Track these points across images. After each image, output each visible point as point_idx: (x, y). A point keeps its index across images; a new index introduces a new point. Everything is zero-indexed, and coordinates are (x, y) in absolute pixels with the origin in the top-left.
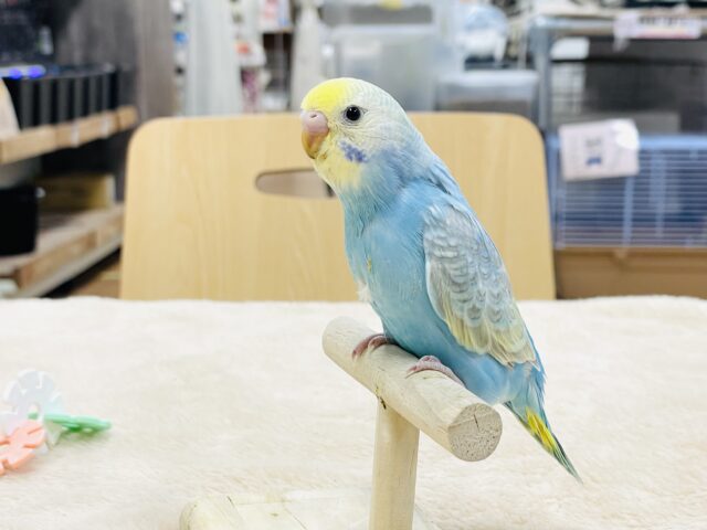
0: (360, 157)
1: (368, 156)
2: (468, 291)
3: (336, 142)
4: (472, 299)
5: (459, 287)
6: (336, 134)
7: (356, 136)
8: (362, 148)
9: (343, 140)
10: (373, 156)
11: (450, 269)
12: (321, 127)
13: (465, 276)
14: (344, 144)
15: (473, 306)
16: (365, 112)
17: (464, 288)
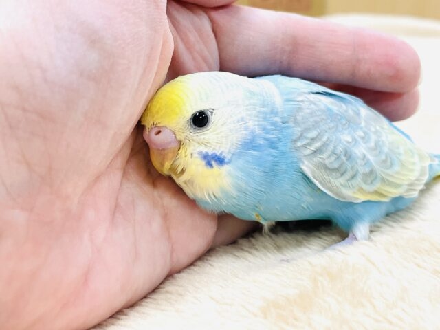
0: (221, 161)
1: (228, 157)
2: (349, 169)
3: (192, 154)
4: (357, 170)
5: (339, 171)
6: (189, 146)
7: (211, 141)
8: (220, 152)
9: (198, 150)
10: (233, 154)
11: (324, 159)
12: (170, 143)
13: (338, 158)
14: (200, 153)
15: (364, 174)
16: (212, 113)
17: (343, 169)
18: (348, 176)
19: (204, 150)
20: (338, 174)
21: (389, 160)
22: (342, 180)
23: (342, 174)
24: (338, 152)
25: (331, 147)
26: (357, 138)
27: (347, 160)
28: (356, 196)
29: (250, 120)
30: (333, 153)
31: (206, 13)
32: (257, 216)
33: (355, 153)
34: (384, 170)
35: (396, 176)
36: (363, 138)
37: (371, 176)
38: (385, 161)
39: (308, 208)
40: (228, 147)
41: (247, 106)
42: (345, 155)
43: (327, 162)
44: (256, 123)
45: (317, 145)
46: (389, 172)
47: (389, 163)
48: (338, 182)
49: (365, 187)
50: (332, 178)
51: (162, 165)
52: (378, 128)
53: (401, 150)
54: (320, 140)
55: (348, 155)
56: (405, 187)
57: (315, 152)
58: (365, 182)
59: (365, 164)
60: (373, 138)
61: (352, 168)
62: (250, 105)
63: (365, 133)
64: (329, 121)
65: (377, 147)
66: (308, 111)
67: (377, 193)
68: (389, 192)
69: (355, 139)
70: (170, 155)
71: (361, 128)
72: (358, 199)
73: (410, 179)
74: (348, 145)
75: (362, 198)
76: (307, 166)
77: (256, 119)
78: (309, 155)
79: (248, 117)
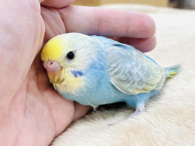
0: (81, 74)
1: (84, 72)
2: (131, 80)
3: (68, 72)
4: (135, 80)
5: (127, 81)
6: (66, 68)
7: (76, 65)
8: (80, 70)
9: (70, 70)
10: (86, 71)
11: (120, 76)
12: (57, 68)
13: (126, 75)
14: (72, 71)
15: (138, 81)
16: (75, 52)
17: (128, 80)
18: (131, 83)
19: (73, 69)
20: (127, 83)
21: (148, 74)
22: (128, 85)
23: (128, 83)
24: (126, 72)
25: (123, 71)
26: (134, 65)
27: (130, 76)
28: (134, 92)
29: (92, 54)
30: (124, 73)
31: (58, 11)
32: (91, 103)
33: (133, 72)
34: (146, 79)
35: (152, 81)
36: (136, 65)
37: (141, 82)
38: (146, 75)
39: (114, 98)
40: (84, 67)
41: (91, 48)
42: (129, 74)
43: (121, 77)
44: (95, 56)
45: (116, 70)
46: (148, 79)
47: (148, 75)
48: (126, 86)
49: (138, 87)
50: (124, 85)
51: (54, 78)
52: (141, 60)
53: (153, 69)
54: (118, 67)
55: (130, 74)
56: (156, 85)
57: (115, 73)
58: (139, 85)
59: (138, 77)
60: (140, 64)
61: (132, 79)
62: (92, 47)
63: (136, 63)
64: (121, 58)
65: (142, 69)
66: (111, 54)
67: (144, 89)
68: (149, 88)
69: (133, 66)
70: (58, 73)
71: (135, 60)
72: (136, 93)
73: (157, 82)
74: (130, 69)
75: (137, 92)
76: (113, 80)
77: (95, 54)
78: (113, 75)
79: (92, 53)
